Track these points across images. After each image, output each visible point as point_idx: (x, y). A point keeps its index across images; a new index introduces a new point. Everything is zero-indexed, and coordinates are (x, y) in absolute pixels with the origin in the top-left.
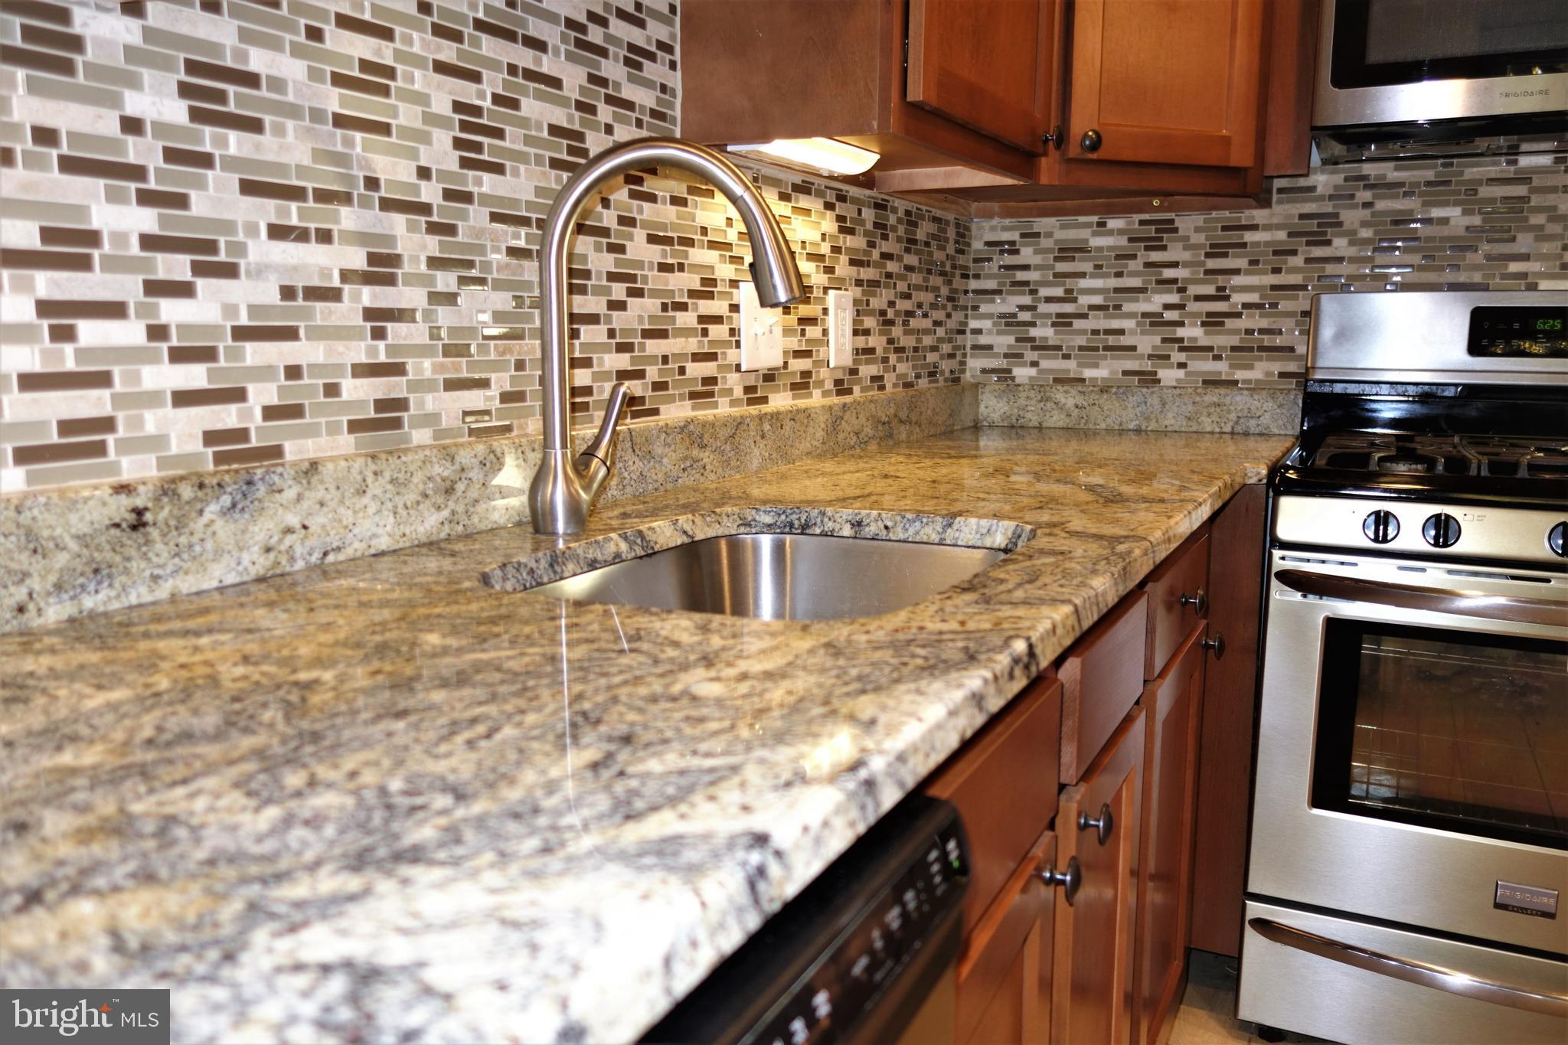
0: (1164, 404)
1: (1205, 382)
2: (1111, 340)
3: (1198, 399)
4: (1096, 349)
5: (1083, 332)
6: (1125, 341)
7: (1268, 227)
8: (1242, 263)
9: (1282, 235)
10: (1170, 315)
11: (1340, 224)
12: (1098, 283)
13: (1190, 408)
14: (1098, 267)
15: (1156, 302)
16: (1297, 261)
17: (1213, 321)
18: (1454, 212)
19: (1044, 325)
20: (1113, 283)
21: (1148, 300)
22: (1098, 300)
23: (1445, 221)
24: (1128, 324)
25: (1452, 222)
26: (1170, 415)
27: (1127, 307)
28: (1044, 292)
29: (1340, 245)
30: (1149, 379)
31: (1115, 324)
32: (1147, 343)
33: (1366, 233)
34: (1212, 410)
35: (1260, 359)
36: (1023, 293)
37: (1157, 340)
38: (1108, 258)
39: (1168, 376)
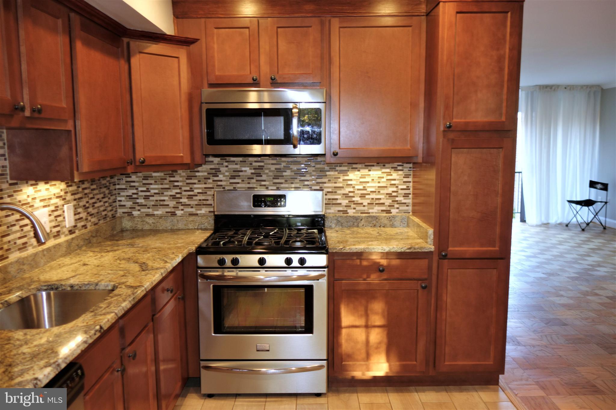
0: (178, 221)
1: (189, 214)
2: (162, 203)
3: (187, 220)
4: (157, 206)
5: (153, 201)
6: (166, 203)
7: (202, 172)
8: (196, 181)
9: (206, 174)
10: (178, 196)
11: (220, 171)
12: (156, 186)
13: (185, 222)
14: (156, 182)
15: (174, 192)
16: (210, 181)
17: (190, 197)
18: (247, 169)
19: (141, 199)
20: (160, 186)
21: (171, 191)
22: (156, 191)
23: (245, 171)
24: (166, 198)
25: (247, 171)
26: (180, 224)
27: (166, 193)
28: (140, 189)
29: (221, 177)
30: (173, 214)
31: (162, 198)
32: (172, 203)
33: (227, 174)
34: (191, 222)
35: (203, 208)
36: (133, 189)
37: (175, 203)
38: (158, 179)
39: (179, 213)
